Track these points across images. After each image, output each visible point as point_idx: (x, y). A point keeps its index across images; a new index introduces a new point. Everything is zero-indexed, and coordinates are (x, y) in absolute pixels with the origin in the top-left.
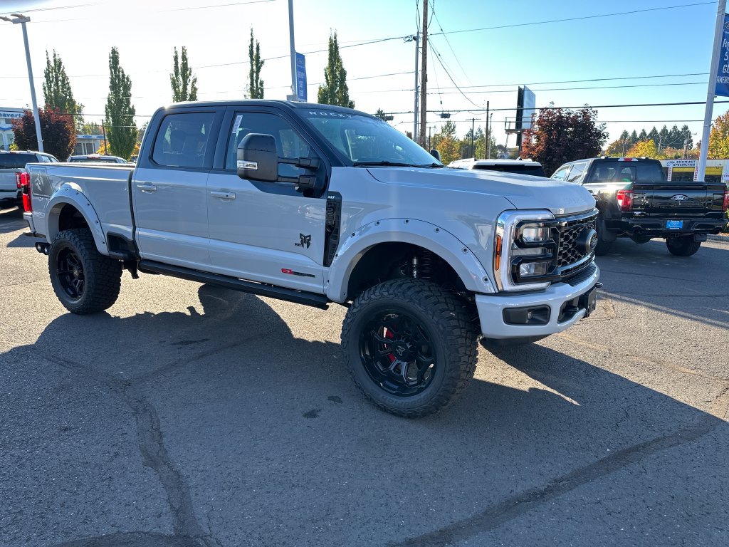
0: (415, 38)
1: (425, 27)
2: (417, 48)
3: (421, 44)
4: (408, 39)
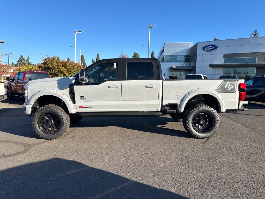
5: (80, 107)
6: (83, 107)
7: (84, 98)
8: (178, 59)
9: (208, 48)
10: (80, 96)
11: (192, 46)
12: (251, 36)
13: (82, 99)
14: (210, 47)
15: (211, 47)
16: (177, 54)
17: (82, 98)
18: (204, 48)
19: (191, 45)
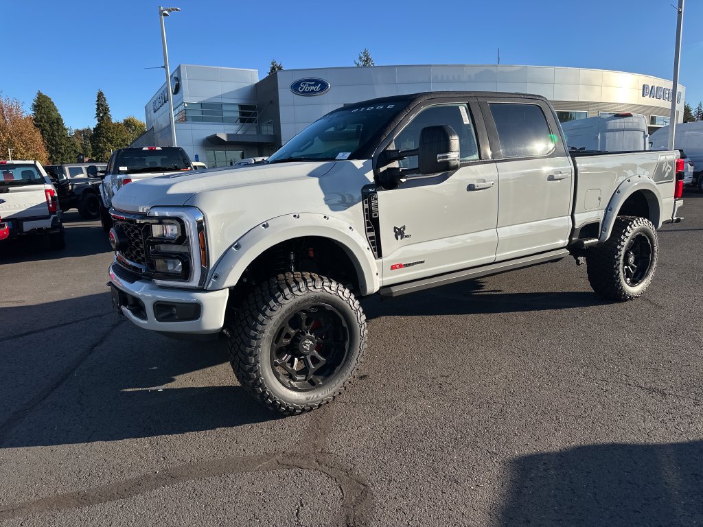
5: (393, 267)
6: (401, 266)
7: (406, 233)
8: (225, 114)
9: (305, 87)
10: (395, 228)
11: (257, 80)
12: (358, 64)
13: (399, 237)
14: (310, 85)
15: (312, 85)
16: (219, 101)
17: (399, 233)
18: (296, 87)
19: (255, 76)
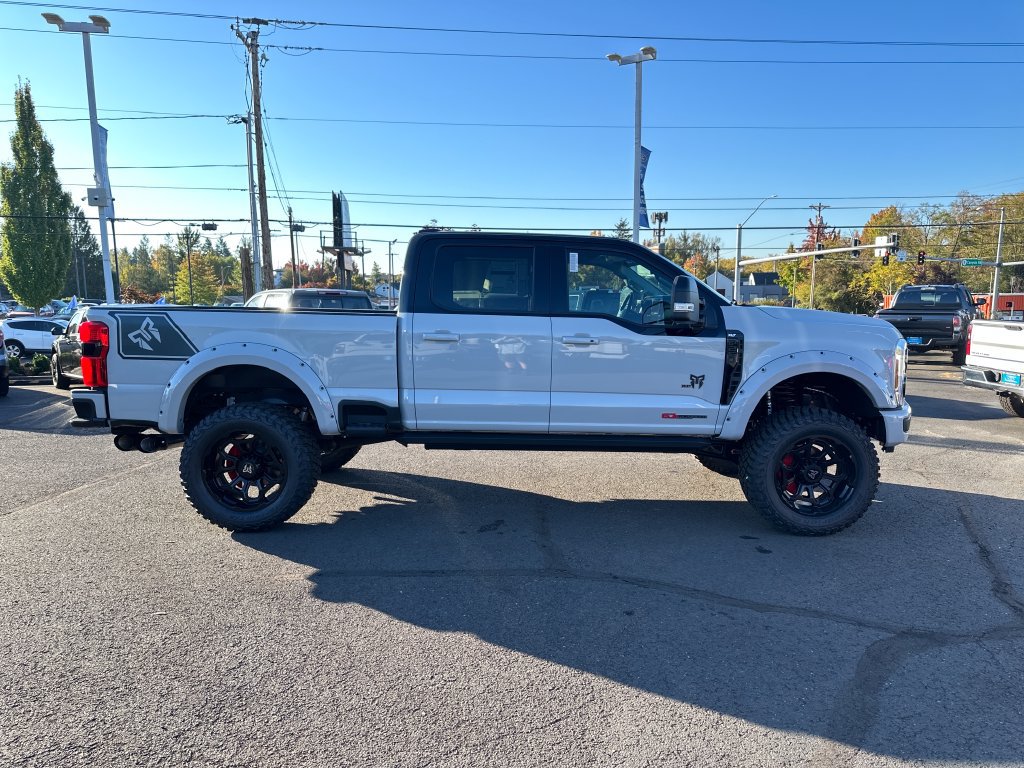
0: (244, 120)
1: (257, 106)
2: (249, 134)
3: (253, 130)
4: (232, 119)
